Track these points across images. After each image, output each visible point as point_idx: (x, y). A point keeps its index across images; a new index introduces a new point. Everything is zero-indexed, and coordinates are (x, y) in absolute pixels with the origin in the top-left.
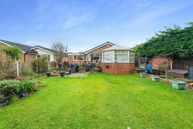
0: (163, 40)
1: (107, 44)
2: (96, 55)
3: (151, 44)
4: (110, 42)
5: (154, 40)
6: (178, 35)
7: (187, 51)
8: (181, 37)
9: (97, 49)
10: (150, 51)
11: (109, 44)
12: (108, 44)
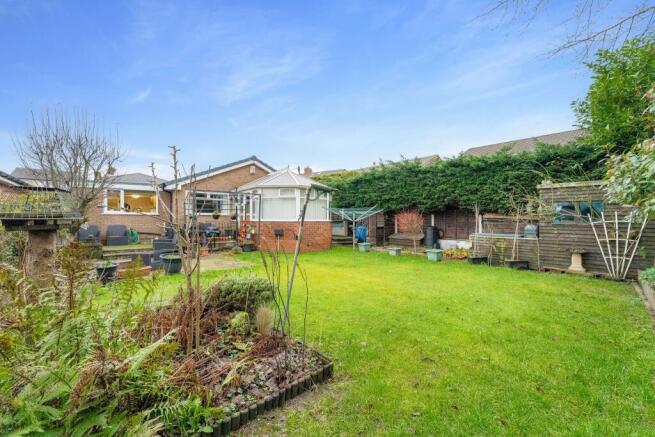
0: (393, 178)
1: (251, 162)
2: (212, 196)
3: (368, 181)
4: (259, 158)
5: (377, 175)
6: (420, 176)
7: (430, 202)
8: (425, 178)
9: (217, 175)
10: (367, 196)
11: (256, 163)
12: (253, 165)
